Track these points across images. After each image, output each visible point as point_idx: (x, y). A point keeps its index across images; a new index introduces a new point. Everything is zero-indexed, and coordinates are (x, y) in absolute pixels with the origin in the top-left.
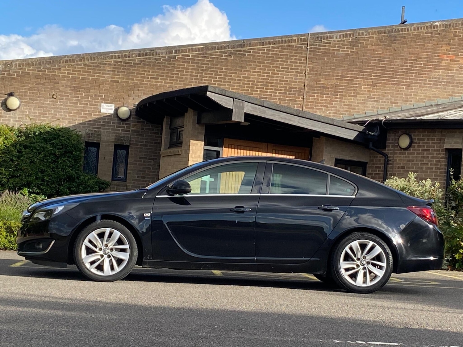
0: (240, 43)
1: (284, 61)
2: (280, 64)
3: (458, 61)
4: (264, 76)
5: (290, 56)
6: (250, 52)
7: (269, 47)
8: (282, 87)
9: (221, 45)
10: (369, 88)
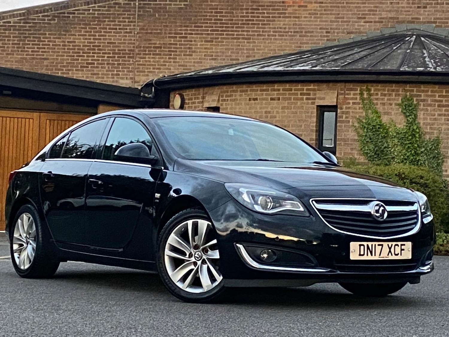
0: (63, 5)
1: (112, 21)
2: (108, 25)
3: (306, 6)
4: (90, 39)
5: (118, 14)
6: (74, 13)
7: (95, 7)
8: (110, 50)
9: (44, 8)
10: (206, 45)
